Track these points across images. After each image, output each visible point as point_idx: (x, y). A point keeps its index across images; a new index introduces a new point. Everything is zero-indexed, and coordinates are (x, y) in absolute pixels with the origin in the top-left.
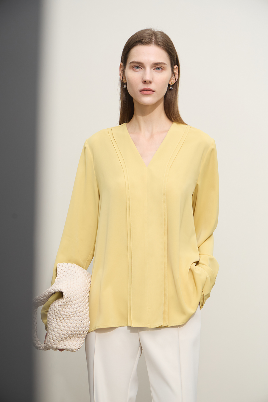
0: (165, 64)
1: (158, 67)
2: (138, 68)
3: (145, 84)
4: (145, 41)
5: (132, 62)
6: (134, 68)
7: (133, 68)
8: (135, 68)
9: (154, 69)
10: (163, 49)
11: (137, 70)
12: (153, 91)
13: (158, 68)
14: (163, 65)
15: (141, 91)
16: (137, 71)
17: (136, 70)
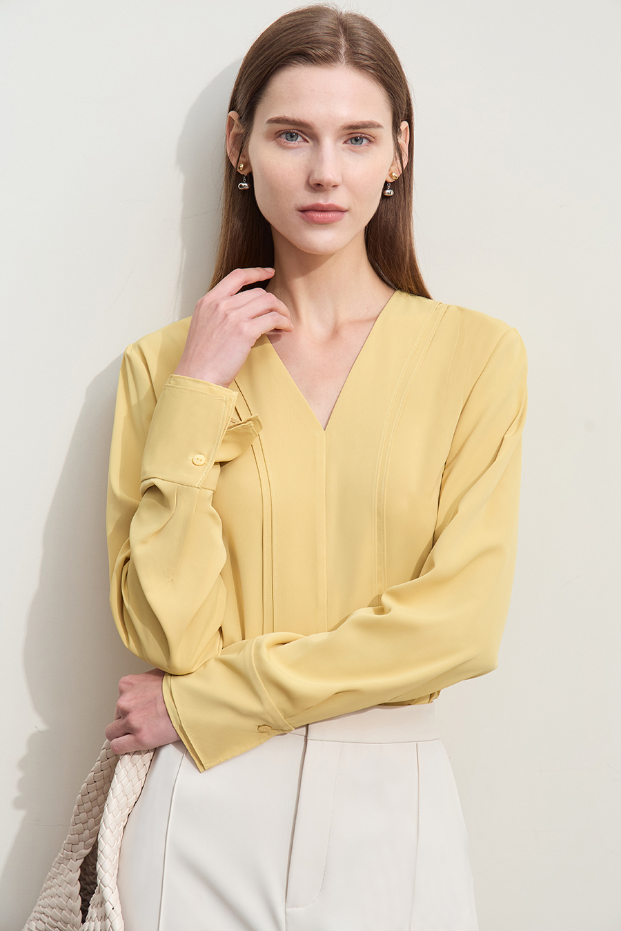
0: (379, 126)
2: (292, 136)
3: (318, 194)
4: (320, 52)
5: (277, 121)
6: (280, 136)
7: (275, 135)
8: (284, 136)
10: (374, 80)
11: (292, 144)
12: (343, 212)
13: (358, 140)
14: (373, 131)
15: (304, 210)
16: (290, 148)
17: (290, 145)
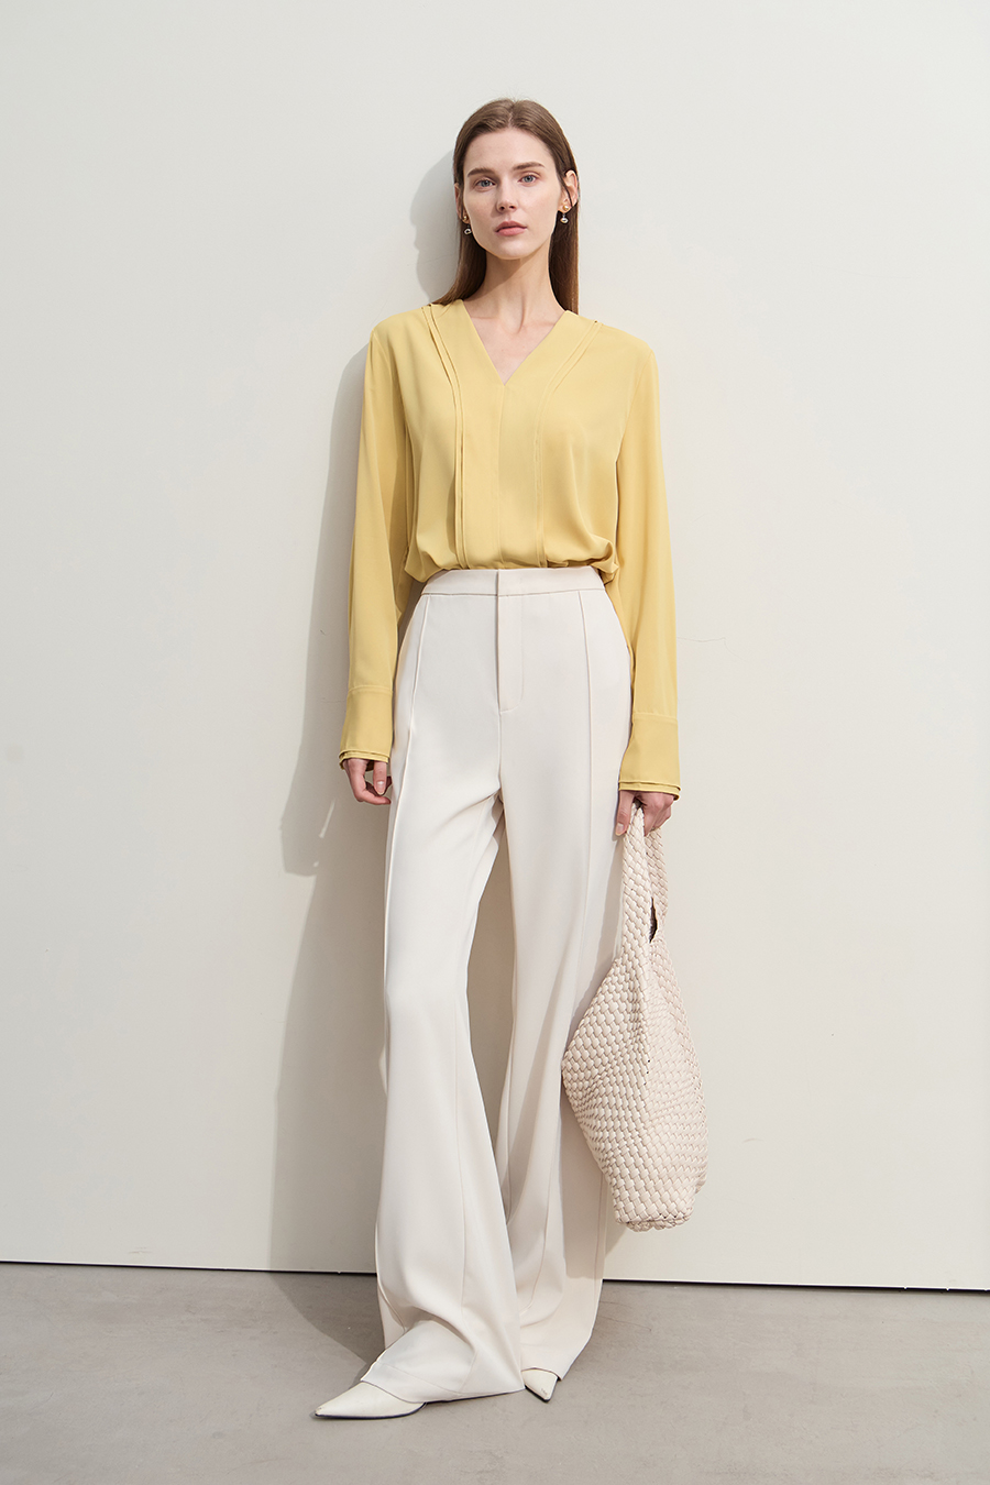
0: (543, 167)
1: (526, 174)
2: (485, 182)
3: (503, 215)
4: (494, 123)
5: (473, 173)
6: (479, 183)
7: (475, 185)
9: (520, 181)
12: (524, 228)
13: (529, 178)
14: (538, 170)
15: (498, 230)
16: (484, 192)
17: (484, 189)
